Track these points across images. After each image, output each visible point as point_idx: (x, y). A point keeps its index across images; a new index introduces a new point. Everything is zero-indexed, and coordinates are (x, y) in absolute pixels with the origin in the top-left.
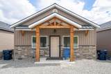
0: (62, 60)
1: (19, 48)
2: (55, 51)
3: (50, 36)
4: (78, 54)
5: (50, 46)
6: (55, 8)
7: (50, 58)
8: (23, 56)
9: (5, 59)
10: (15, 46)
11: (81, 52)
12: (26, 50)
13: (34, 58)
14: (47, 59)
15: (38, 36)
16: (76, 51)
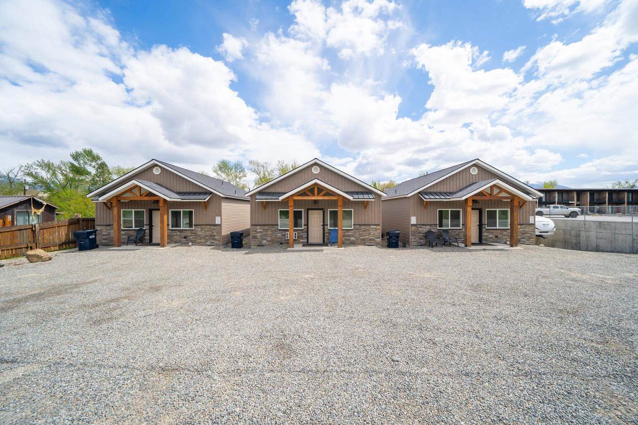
0: (328, 246)
1: (259, 229)
2: (316, 233)
3: (308, 210)
4: (352, 238)
5: (307, 225)
6: (316, 164)
7: (307, 244)
8: (264, 242)
9: (233, 247)
10: (252, 225)
11: (357, 235)
12: (269, 232)
13: (283, 244)
14: (303, 246)
15: (291, 210)
16: (350, 233)
